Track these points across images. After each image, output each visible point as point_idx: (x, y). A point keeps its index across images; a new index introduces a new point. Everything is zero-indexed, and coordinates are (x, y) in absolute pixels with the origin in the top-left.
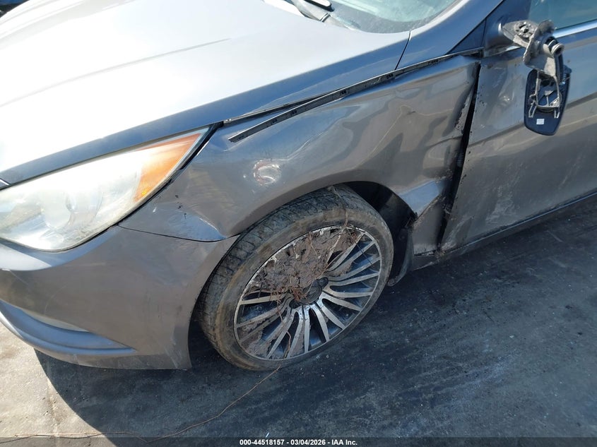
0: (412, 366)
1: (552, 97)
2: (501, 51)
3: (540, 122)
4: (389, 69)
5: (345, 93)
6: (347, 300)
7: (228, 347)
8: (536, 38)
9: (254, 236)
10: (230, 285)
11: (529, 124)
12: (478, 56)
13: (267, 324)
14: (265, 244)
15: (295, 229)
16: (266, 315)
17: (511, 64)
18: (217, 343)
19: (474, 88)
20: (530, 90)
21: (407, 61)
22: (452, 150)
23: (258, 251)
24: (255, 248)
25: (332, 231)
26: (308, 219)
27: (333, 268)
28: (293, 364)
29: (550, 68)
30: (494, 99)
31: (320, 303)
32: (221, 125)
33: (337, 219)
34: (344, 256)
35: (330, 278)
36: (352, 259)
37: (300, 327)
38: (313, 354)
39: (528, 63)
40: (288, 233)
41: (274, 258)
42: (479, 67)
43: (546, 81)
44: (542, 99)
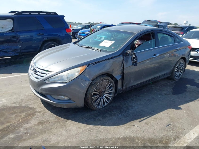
0: (121, 108)
1: (135, 60)
2: (127, 55)
3: (134, 64)
4: (111, 57)
5: (106, 60)
6: (108, 96)
7: (91, 102)
8: (131, 52)
9: (95, 81)
10: (92, 89)
11: (133, 64)
12: (124, 55)
13: (96, 98)
14: (97, 82)
15: (101, 80)
16: (96, 96)
17: (129, 56)
18: (89, 101)
19: (124, 59)
20: (132, 59)
21: (114, 56)
22: (122, 70)
23: (96, 83)
24: (95, 82)
25: (106, 81)
26: (102, 78)
27: (106, 88)
28: (100, 109)
29: (134, 56)
30: (127, 61)
31: (104, 96)
32: (90, 64)
33: (106, 79)
34: (108, 86)
35: (105, 91)
36: (109, 87)
37: (101, 101)
38: (103, 108)
39: (131, 56)
40: (100, 80)
41: (98, 85)
42: (124, 57)
43: (134, 58)
44: (134, 60)
